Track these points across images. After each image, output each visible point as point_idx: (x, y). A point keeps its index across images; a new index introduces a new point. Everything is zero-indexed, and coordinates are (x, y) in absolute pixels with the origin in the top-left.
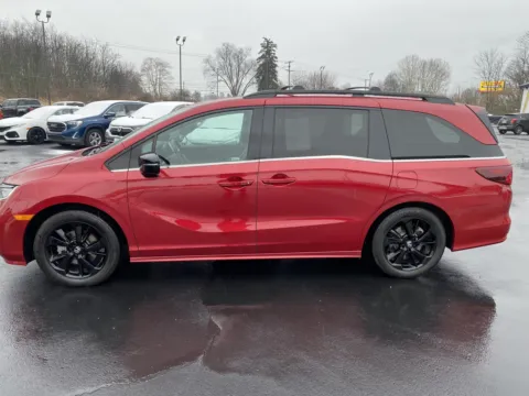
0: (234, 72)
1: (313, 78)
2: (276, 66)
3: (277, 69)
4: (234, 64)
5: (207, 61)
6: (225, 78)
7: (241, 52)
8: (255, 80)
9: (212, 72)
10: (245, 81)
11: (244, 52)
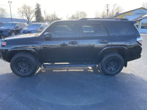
0: (28, 13)
1: (52, 15)
2: (41, 11)
3: (41, 12)
4: (28, 10)
5: (19, 9)
6: (25, 14)
7: (29, 7)
8: (34, 15)
9: (21, 13)
10: (32, 15)
11: (31, 7)
